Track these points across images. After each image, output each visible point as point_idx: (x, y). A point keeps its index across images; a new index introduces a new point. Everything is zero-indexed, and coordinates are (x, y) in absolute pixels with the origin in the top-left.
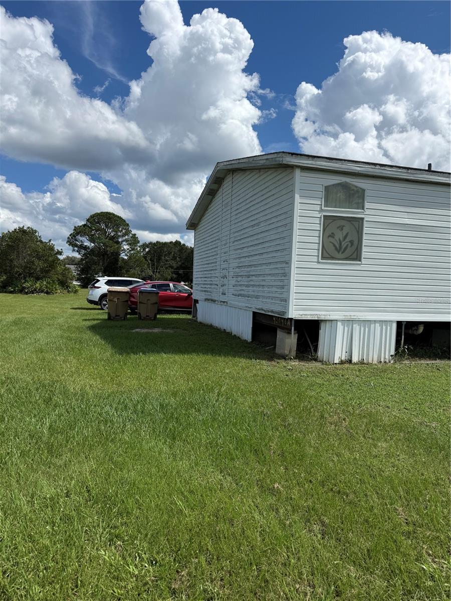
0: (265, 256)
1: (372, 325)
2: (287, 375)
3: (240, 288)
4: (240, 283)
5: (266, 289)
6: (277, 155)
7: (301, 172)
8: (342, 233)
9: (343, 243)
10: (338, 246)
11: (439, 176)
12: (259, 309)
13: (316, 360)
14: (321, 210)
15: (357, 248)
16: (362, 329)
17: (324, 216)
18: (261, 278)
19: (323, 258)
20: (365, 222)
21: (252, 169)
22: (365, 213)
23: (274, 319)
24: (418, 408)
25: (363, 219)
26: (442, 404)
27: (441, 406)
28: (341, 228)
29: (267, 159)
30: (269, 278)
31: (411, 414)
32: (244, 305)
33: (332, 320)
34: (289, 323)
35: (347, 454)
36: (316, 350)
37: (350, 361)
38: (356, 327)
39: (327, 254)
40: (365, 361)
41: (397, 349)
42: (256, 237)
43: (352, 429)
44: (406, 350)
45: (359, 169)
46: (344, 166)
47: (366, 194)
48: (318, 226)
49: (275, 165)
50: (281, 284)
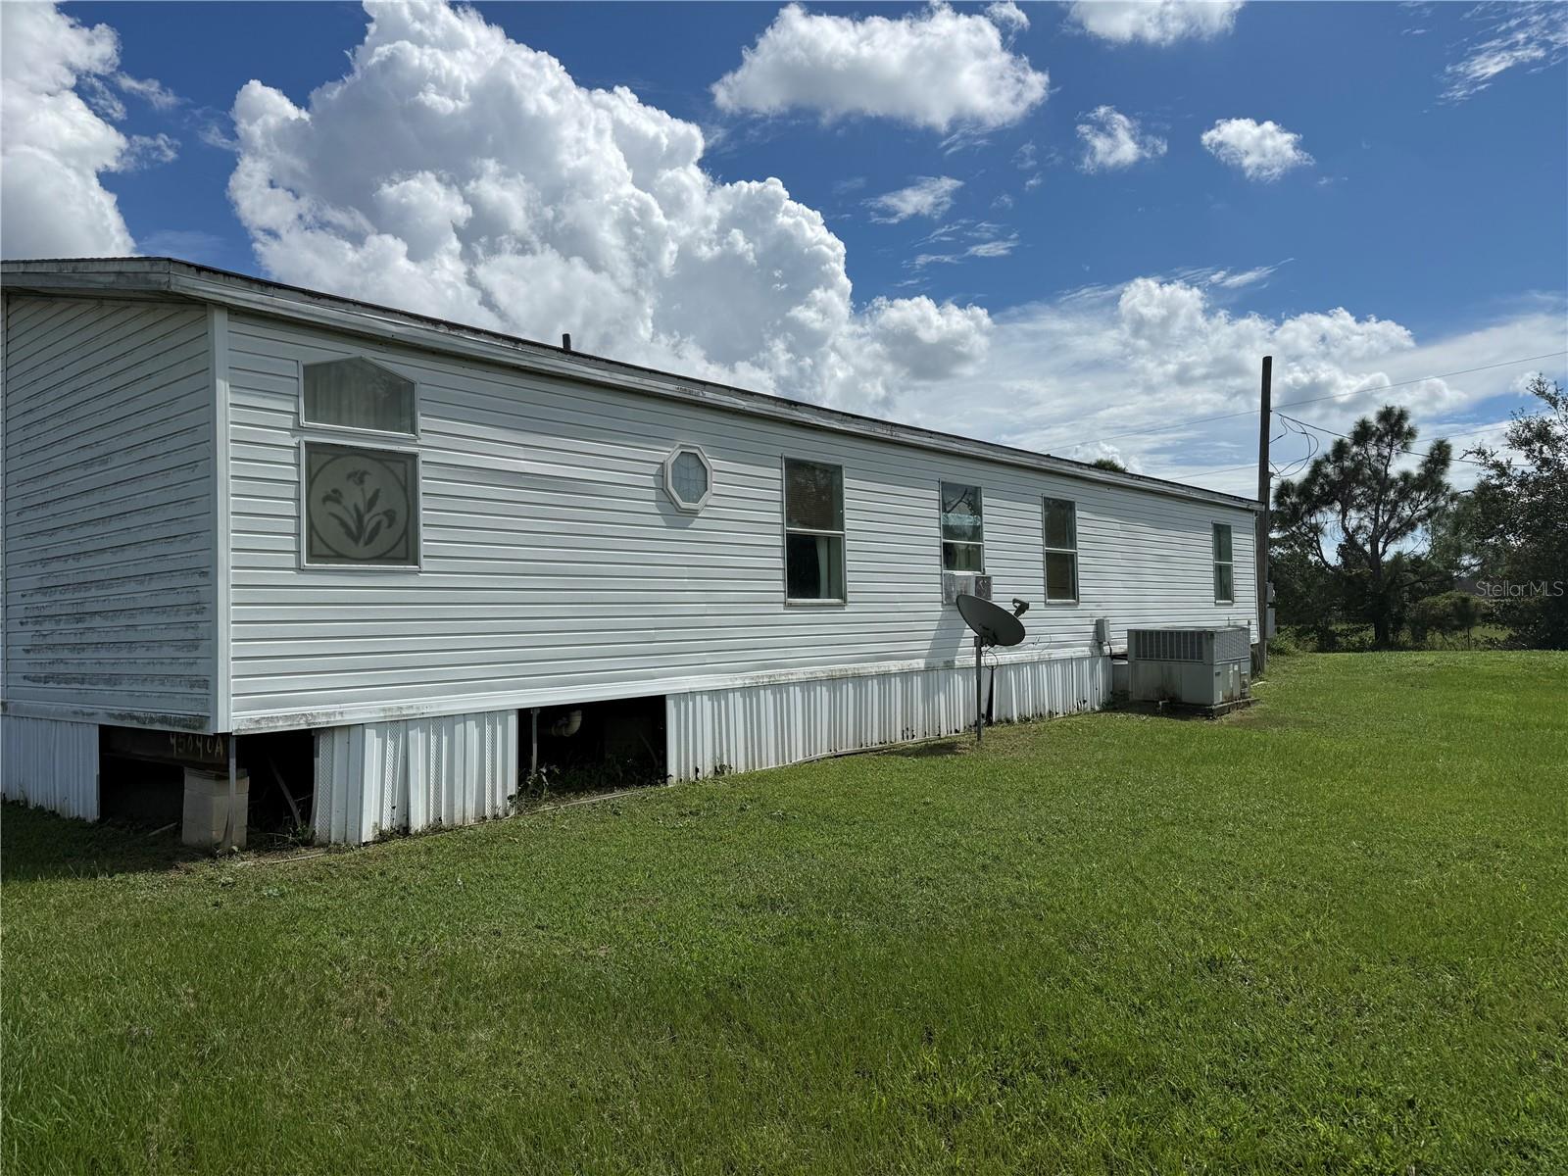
0: (130, 554)
1: (457, 727)
2: (216, 904)
3: (51, 655)
4: (49, 640)
5: (140, 653)
6: (152, 266)
7: (229, 320)
8: (363, 490)
9: (366, 518)
10: (353, 527)
11: (586, 365)
12: (122, 717)
13: (308, 843)
14: (297, 429)
15: (406, 532)
16: (433, 739)
17: (307, 444)
18: (123, 621)
19: (313, 556)
20: (421, 466)
21: (75, 297)
22: (418, 442)
23: (173, 741)
24: (568, 919)
25: (414, 456)
26: (622, 896)
27: (618, 903)
28: (359, 477)
29: (120, 273)
30: (150, 618)
31: (552, 938)
32: (68, 707)
33: (349, 727)
34: (220, 748)
35: (385, 1089)
36: (307, 814)
37: (404, 831)
38: (417, 737)
39: (323, 546)
40: (444, 823)
41: (522, 779)
42: (97, 498)
43: (401, 1013)
44: (544, 778)
45: (393, 328)
46: (353, 318)
47: (418, 395)
48: (289, 469)
49: (146, 292)
50: (189, 635)
